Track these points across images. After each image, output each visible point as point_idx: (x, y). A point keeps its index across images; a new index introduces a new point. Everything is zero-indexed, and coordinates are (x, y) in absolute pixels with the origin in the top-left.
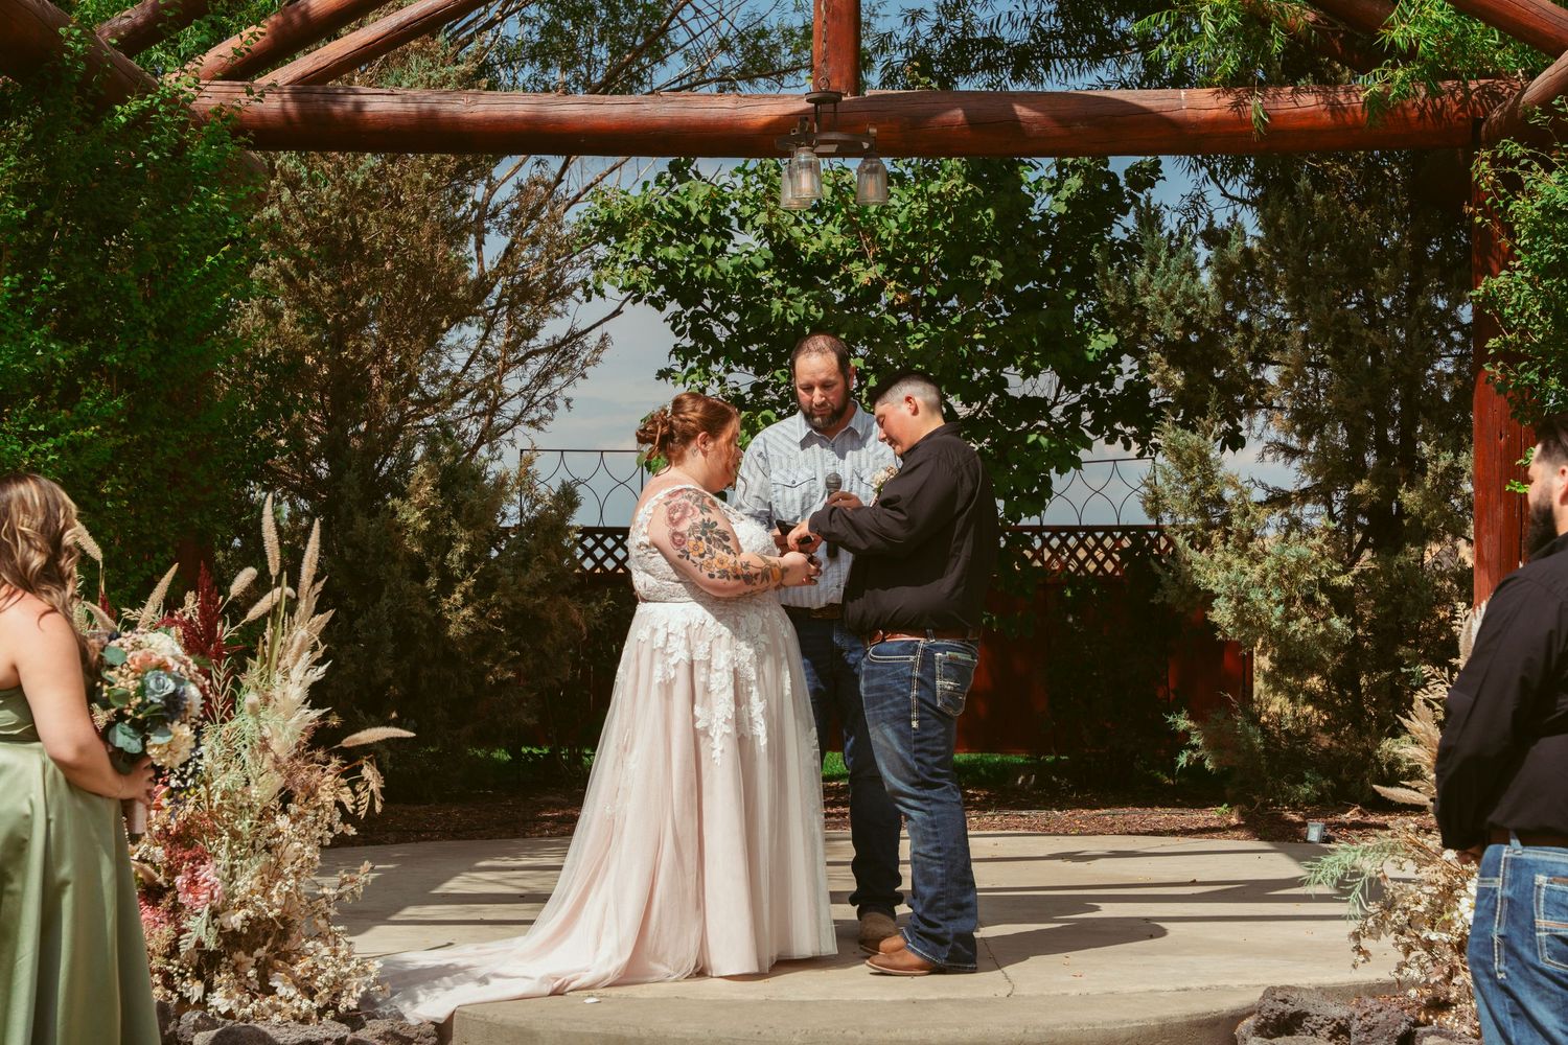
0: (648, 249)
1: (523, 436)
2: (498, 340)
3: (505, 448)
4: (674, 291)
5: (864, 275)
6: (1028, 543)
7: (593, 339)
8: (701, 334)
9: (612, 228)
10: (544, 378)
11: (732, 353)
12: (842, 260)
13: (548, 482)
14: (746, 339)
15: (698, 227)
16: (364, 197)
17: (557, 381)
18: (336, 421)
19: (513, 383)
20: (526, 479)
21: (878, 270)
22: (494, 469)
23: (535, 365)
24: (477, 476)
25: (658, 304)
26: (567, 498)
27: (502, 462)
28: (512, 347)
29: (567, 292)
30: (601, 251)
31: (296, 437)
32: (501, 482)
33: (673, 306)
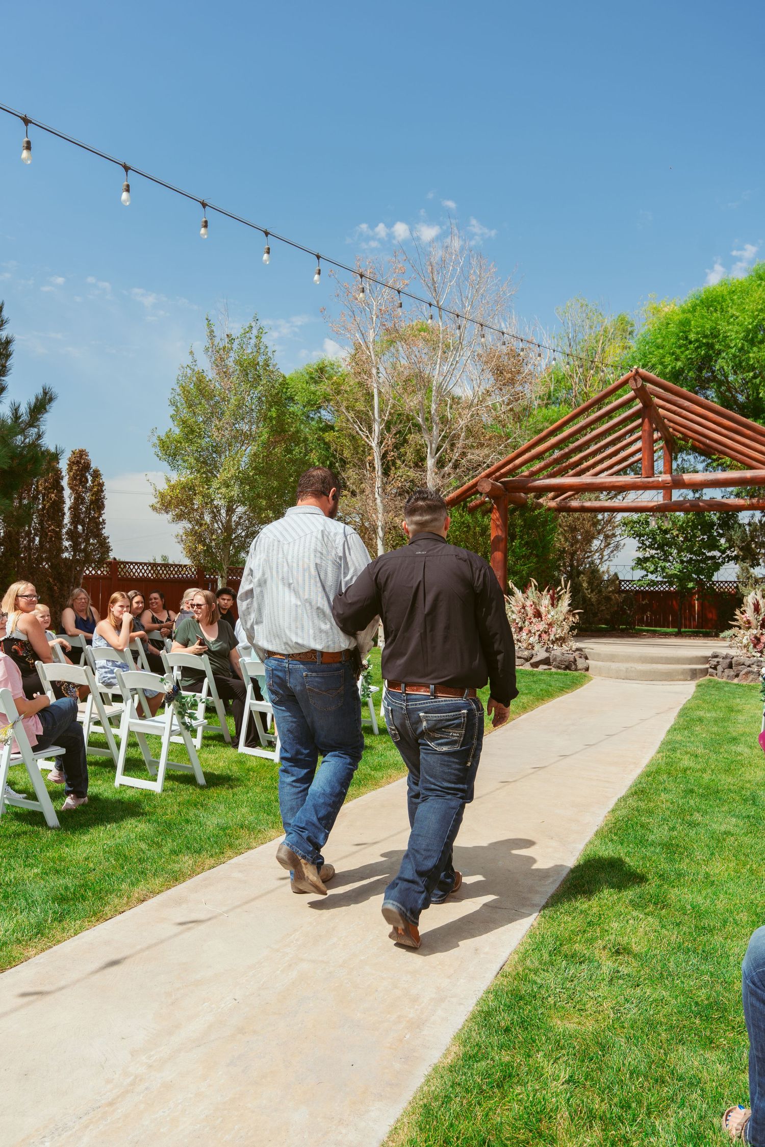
0: (632, 528)
1: (607, 563)
2: (603, 545)
3: (604, 565)
4: (637, 536)
5: (675, 533)
6: (715, 585)
7: (622, 543)
8: (643, 544)
9: (625, 524)
10: (612, 552)
11: (650, 547)
12: (671, 530)
13: (612, 573)
14: (652, 545)
15: (643, 523)
16: (579, 519)
17: (615, 552)
18: (572, 560)
19: (605, 553)
20: (608, 572)
21: (677, 532)
22: (602, 570)
23: (610, 550)
24: (598, 571)
25: (635, 538)
26: (616, 574)
27: (603, 568)
28: (605, 547)
29: (616, 536)
30: (623, 528)
31: (564, 563)
32: (603, 572)
33: (637, 538)
